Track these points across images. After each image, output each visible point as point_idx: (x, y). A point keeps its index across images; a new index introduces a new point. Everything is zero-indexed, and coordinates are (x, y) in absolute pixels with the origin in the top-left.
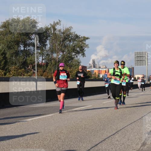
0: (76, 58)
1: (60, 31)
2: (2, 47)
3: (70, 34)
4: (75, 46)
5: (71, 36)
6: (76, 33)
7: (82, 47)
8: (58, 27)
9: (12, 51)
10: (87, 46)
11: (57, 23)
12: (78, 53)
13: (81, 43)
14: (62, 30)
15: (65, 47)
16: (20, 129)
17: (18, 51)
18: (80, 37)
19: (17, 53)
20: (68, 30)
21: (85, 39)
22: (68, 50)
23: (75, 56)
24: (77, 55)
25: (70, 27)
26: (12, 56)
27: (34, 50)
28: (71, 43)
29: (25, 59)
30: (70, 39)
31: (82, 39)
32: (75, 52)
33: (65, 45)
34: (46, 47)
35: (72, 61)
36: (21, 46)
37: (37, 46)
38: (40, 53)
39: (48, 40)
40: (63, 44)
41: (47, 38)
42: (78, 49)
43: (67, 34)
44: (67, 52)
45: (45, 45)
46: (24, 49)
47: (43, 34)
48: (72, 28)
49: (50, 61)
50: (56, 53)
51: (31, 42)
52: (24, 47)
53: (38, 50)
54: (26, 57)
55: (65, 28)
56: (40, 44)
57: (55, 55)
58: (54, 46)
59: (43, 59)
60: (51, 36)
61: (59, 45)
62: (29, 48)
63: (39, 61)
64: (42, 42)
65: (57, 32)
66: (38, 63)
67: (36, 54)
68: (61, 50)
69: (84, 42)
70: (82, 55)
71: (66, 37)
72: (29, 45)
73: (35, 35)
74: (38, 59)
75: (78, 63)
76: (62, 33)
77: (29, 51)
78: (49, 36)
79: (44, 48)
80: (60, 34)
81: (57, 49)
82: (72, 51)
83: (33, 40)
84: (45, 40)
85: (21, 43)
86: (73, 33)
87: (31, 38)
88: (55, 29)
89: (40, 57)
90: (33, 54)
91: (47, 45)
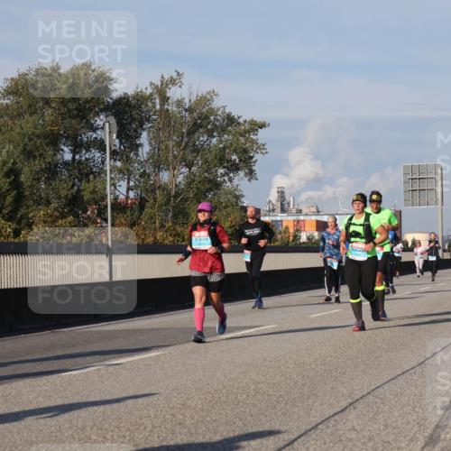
0: (229, 184)
1: (179, 103)
2: (8, 152)
3: (212, 112)
4: (224, 148)
5: (212, 118)
6: (227, 111)
7: (245, 151)
8: (174, 93)
9: (38, 164)
10: (261, 148)
11: (173, 81)
12: (235, 168)
13: (242, 140)
14: (187, 101)
15: (196, 150)
17: (56, 166)
18: (241, 120)
19: (52, 171)
20: (204, 100)
21: (257, 126)
22: (206, 161)
23: (226, 178)
24: (231, 175)
25: (209, 93)
26: (38, 180)
27: (103, 162)
28: (214, 141)
29: (76, 188)
30: (209, 127)
31: (247, 127)
32: (224, 167)
33: (194, 145)
34: (140, 153)
35: (216, 194)
36: (63, 150)
37: (113, 148)
38: (121, 171)
39: (144, 130)
40: (190, 144)
41: (141, 126)
42: (234, 157)
43: (202, 113)
44: (201, 166)
45: (136, 147)
46: (74, 158)
47: (129, 113)
48: (216, 95)
49: (151, 191)
50: (168, 169)
51: (95, 136)
52: (74, 152)
53: (115, 160)
54: (80, 181)
55: (195, 94)
56: (121, 143)
58: (164, 148)
59: (129, 189)
60: (155, 120)
61: (178, 144)
62: (87, 156)
63: (118, 193)
64: (128, 136)
65: (172, 108)
66: (116, 198)
67: (108, 172)
68: (184, 159)
69: (252, 136)
70: (246, 174)
71: (199, 121)
72: (89, 147)
73: (107, 116)
74: (115, 187)
75: (234, 200)
76: (186, 110)
77: (87, 164)
78: (148, 120)
79: (132, 154)
80: (180, 113)
81: (170, 158)
82: (216, 161)
83: (99, 132)
84: (135, 131)
85: (64, 140)
86: (218, 110)
87: (92, 125)
88: (164, 99)
90: (99, 174)
91: (141, 145)
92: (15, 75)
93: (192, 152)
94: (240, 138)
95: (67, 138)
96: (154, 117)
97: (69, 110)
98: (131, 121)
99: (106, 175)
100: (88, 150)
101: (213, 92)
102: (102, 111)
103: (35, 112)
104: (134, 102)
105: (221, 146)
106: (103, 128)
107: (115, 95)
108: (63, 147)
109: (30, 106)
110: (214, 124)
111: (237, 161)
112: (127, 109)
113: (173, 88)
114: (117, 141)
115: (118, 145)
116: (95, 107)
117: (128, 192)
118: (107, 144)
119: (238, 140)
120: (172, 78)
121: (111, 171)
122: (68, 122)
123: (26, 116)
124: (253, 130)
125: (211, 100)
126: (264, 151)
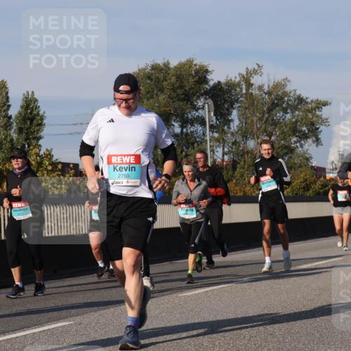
0: (300, 149)
1: (260, 88)
3: (286, 94)
4: (296, 122)
5: (286, 99)
6: (298, 93)
8: (256, 80)
10: (325, 122)
11: (255, 72)
12: (305, 137)
14: (266, 87)
15: (275, 124)
18: (309, 100)
20: (278, 86)
21: (321, 104)
22: (283, 133)
23: (298, 145)
24: (302, 142)
25: (283, 80)
27: (204, 134)
28: (288, 116)
29: (184, 153)
30: (284, 106)
31: (314, 105)
32: (297, 136)
33: (273, 120)
34: (231, 126)
35: (291, 157)
36: (173, 125)
37: (211, 123)
38: (218, 140)
39: (234, 109)
40: (270, 119)
41: (232, 106)
42: (304, 128)
43: (278, 95)
44: (279, 136)
45: (228, 122)
46: (182, 131)
47: (223, 96)
48: (289, 81)
49: (242, 156)
50: (253, 138)
51: (197, 114)
52: (182, 127)
53: (213, 132)
54: (187, 148)
55: (273, 81)
56: (217, 119)
57: (251, 144)
58: (250, 122)
59: (224, 154)
60: (242, 101)
61: (260, 119)
62: (192, 130)
63: (216, 157)
64: (222, 113)
65: (255, 92)
66: (214, 161)
67: (208, 141)
68: (265, 131)
69: (317, 112)
70: (314, 142)
71: (276, 102)
72: (193, 123)
73: (206, 99)
74: (214, 153)
75: (305, 161)
76: (266, 94)
77: (192, 136)
78: (237, 102)
79: (225, 128)
80: (261, 95)
81: (255, 130)
82: (290, 132)
83: (200, 111)
84: (228, 110)
85: (174, 118)
86: (290, 93)
87: (195, 106)
88: (249, 85)
89: (218, 149)
90: (201, 143)
91: (232, 120)
92: (136, 70)
93: (271, 125)
94: (309, 114)
95: (176, 116)
96: (241, 99)
97: (178, 95)
98: (224, 103)
99: (206, 143)
100: (192, 125)
101: (287, 79)
102: (202, 95)
103: (152, 97)
104: (226, 88)
105: (294, 120)
106: (203, 108)
107: (211, 83)
108: (173, 123)
109: (148, 93)
110: (287, 103)
111: (307, 131)
112: (220, 93)
113: (255, 77)
114: (214, 118)
115: (215, 121)
116: (197, 92)
117: (223, 156)
118: (207, 120)
119: (307, 115)
120: (254, 69)
121: (210, 140)
122: (177, 104)
123: (145, 101)
124: (318, 108)
125: (285, 85)
126: (327, 124)
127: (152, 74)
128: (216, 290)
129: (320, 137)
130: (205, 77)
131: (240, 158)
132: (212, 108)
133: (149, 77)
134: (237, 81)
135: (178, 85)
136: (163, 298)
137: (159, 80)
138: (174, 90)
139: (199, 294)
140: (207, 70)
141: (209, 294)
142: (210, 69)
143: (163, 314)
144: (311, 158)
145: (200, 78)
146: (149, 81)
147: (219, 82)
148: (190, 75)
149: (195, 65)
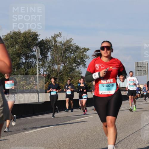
0: (77, 69)
1: (61, 43)
3: (71, 45)
5: (71, 47)
6: (76, 45)
7: (82, 58)
8: (59, 39)
9: (14, 63)
11: (58, 35)
12: (79, 64)
14: (63, 42)
15: (66, 58)
16: (23, 141)
17: (20, 64)
18: (81, 48)
19: (19, 66)
20: (68, 42)
23: (76, 67)
24: (78, 66)
25: (70, 39)
26: (14, 69)
27: (36, 62)
28: (72, 55)
29: (27, 71)
30: (70, 50)
31: (83, 50)
32: (76, 64)
33: (65, 56)
34: (48, 59)
35: (73, 73)
36: (22, 59)
37: (39, 58)
38: (41, 65)
39: (49, 51)
40: (64, 56)
41: (48, 50)
42: (79, 60)
43: (68, 46)
44: (68, 63)
45: (46, 57)
46: (26, 61)
47: (44, 46)
48: (73, 40)
49: (52, 72)
50: (57, 64)
51: (33, 54)
52: (26, 59)
53: (39, 62)
54: (28, 69)
55: (66, 40)
56: (41, 56)
57: (56, 67)
58: (55, 57)
59: (44, 71)
60: (52, 48)
61: (60, 56)
62: (30, 61)
63: (40, 73)
64: (44, 54)
65: (58, 44)
66: (40, 74)
67: (37, 66)
68: (62, 61)
69: (84, 53)
70: (83, 66)
71: (67, 49)
72: (31, 57)
73: (37, 47)
74: (40, 71)
75: (79, 74)
76: (63, 45)
77: (30, 63)
78: (50, 48)
79: (45, 60)
80: (61, 46)
81: (58, 61)
82: (73, 62)
83: (34, 52)
84: (46, 52)
85: (22, 55)
86: (73, 45)
87: (32, 50)
88: (56, 41)
89: (42, 69)
90: (34, 66)
91: (48, 57)
92: (6, 34)
93: (65, 59)
94: (81, 54)
95: (24, 55)
96: (52, 47)
97: (24, 45)
98: (45, 49)
99: (37, 67)
100: (30, 58)
101: (72, 39)
102: (35, 45)
103: (13, 46)
104: (45, 42)
105: (74, 56)
106: (35, 51)
107: (39, 40)
108: (22, 58)
109: (11, 44)
110: (72, 49)
111: (80, 61)
112: (43, 45)
113: (58, 38)
114: (40, 55)
115: (40, 57)
116: (33, 44)
117: (44, 72)
118: (37, 56)
119: (80, 54)
120: (58, 34)
121: (38, 65)
122: (24, 49)
123: (10, 48)
124: (85, 51)
125: (71, 41)
126: (88, 58)
127: (13, 36)
128: (39, 130)
129: (85, 64)
130: (36, 37)
131: (51, 73)
132: (39, 51)
133: (12, 38)
134: (50, 39)
135: (24, 41)
136: (16, 134)
137: (16, 39)
138: (23, 43)
139: (32, 132)
140: (37, 34)
141: (36, 132)
142: (38, 34)
143: (15, 142)
144: (82, 73)
145: (34, 38)
146: (11, 39)
147: (42, 40)
148: (29, 37)
149: (32, 32)
